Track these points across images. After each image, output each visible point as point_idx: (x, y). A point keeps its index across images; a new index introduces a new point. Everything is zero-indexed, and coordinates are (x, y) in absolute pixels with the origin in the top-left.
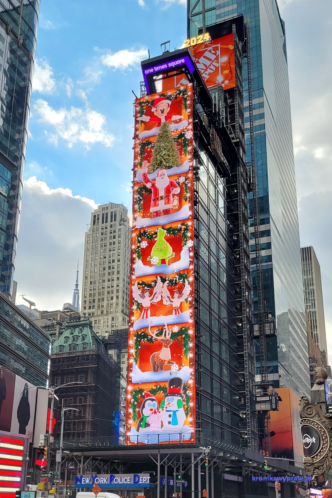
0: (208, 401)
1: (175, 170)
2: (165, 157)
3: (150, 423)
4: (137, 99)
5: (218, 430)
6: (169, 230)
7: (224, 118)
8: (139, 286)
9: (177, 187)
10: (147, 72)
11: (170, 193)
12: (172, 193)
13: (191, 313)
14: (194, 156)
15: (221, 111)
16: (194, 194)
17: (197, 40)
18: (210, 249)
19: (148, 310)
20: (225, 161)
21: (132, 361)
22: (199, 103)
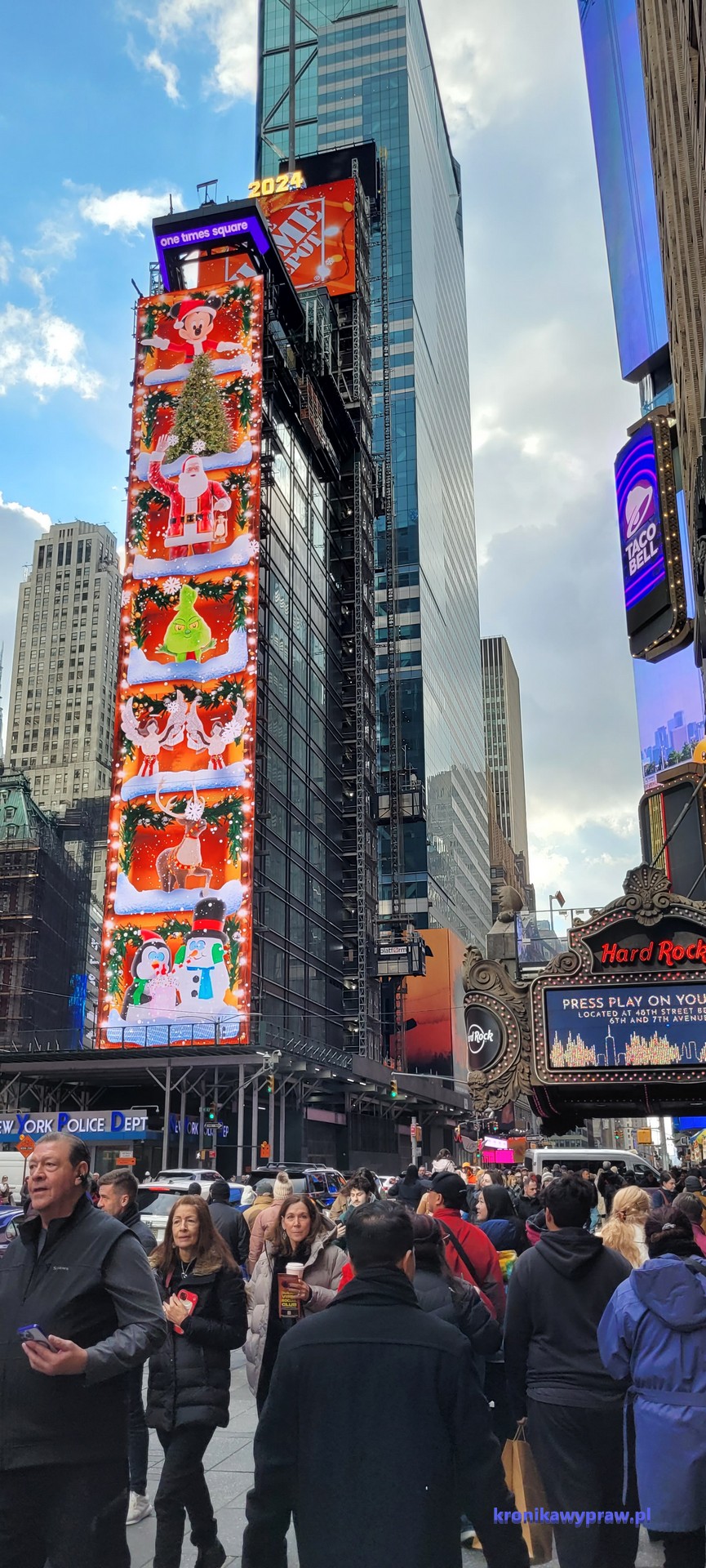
0: (279, 956)
1: (220, 460)
2: (200, 431)
3: (151, 995)
4: (141, 300)
5: (297, 1017)
6: (205, 589)
7: (330, 356)
8: (136, 704)
9: (225, 496)
10: (165, 242)
11: (210, 509)
12: (213, 510)
13: (247, 767)
14: (263, 432)
15: (323, 340)
16: (262, 514)
17: (277, 184)
18: (293, 633)
19: (153, 762)
20: (329, 448)
21: (114, 867)
22: (276, 319)
